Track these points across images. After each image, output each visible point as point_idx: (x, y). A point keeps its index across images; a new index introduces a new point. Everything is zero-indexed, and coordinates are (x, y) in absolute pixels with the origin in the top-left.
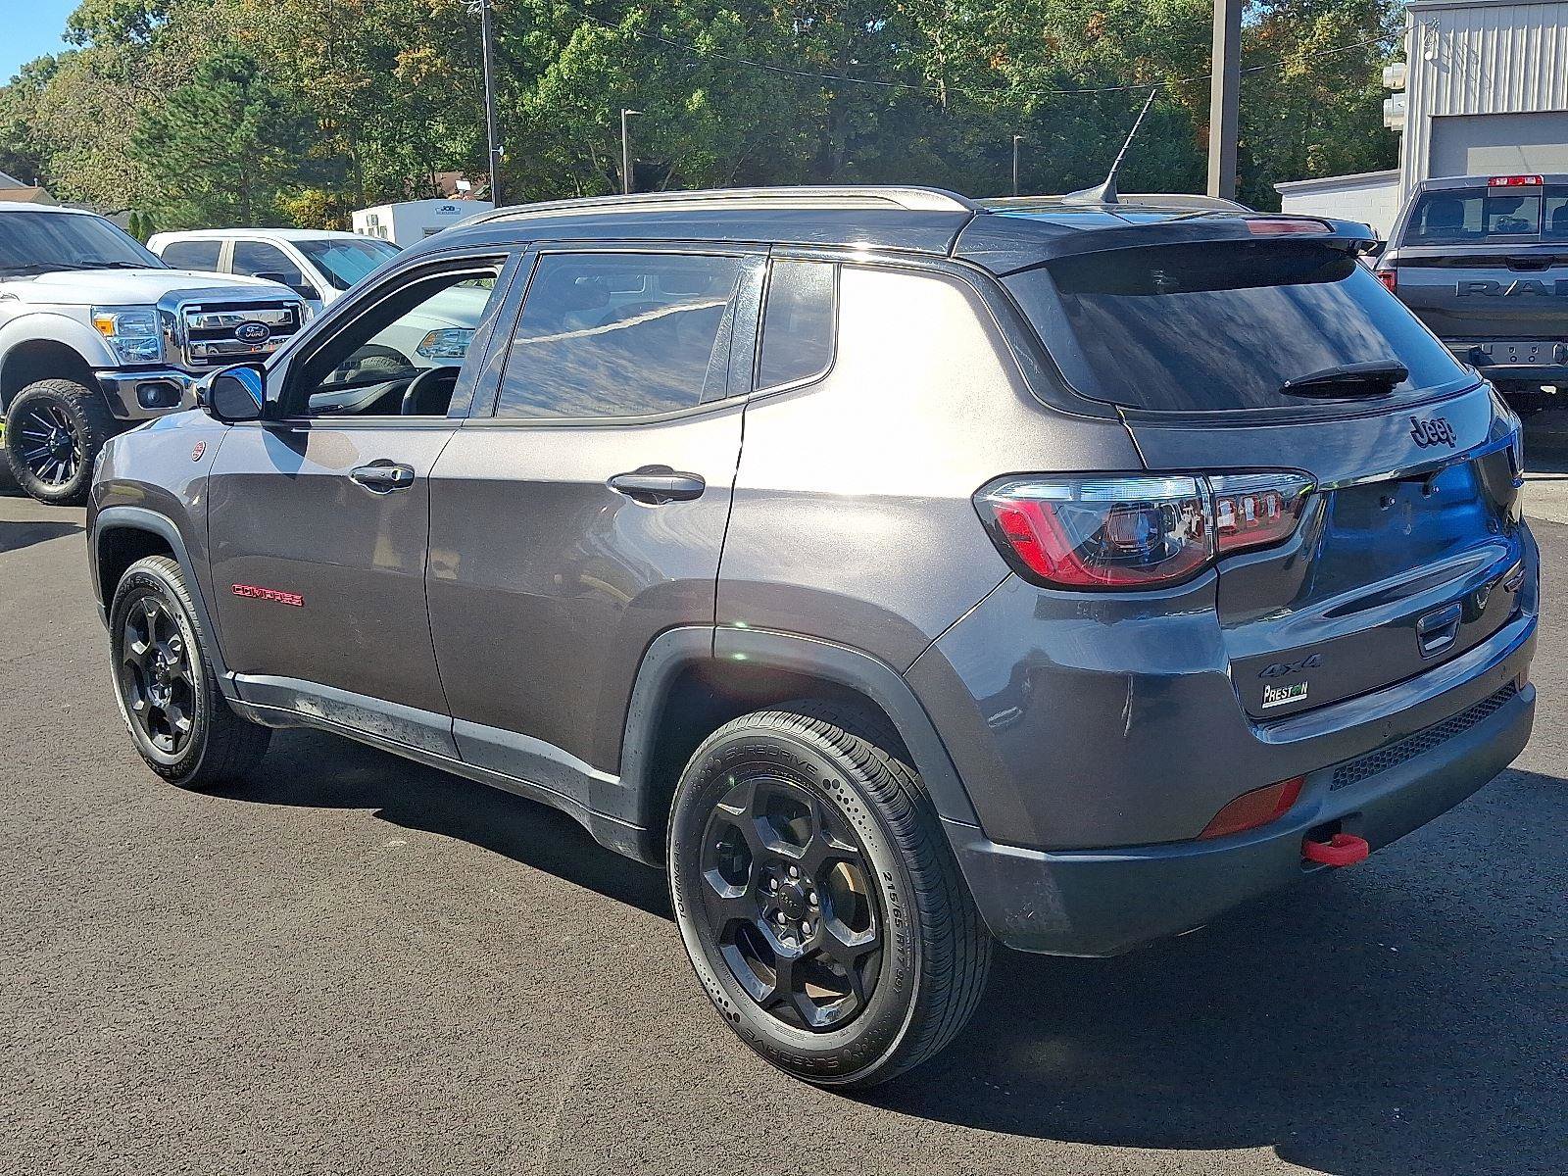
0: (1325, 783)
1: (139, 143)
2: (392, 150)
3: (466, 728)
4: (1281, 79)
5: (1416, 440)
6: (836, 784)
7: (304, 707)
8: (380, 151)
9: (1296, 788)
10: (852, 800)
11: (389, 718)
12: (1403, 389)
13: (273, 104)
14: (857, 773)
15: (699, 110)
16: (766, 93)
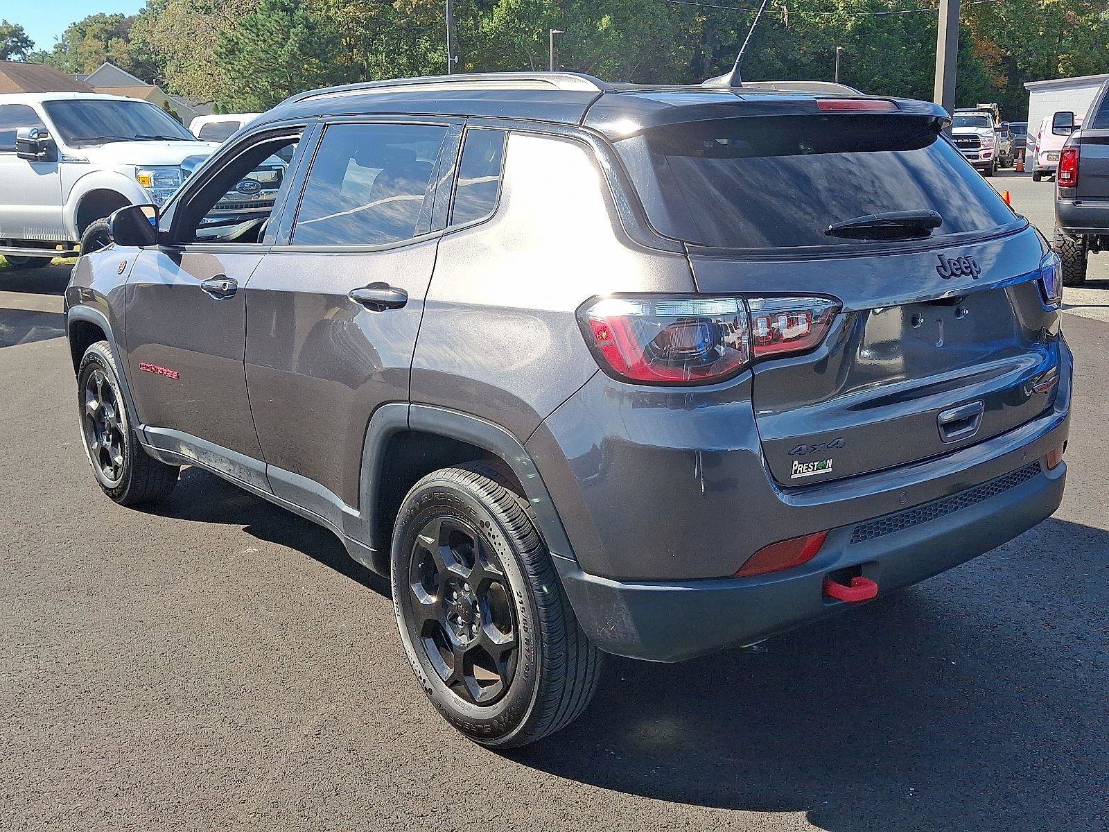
0: (847, 536)
1: (220, 55)
2: (392, 61)
3: (275, 471)
4: (1040, 5)
5: (941, 274)
6: (488, 525)
7: (186, 452)
8: (384, 61)
9: (823, 539)
10: (498, 536)
11: (232, 462)
12: (937, 234)
13: (310, 27)
14: (503, 518)
15: (606, 30)
16: (656, 17)
